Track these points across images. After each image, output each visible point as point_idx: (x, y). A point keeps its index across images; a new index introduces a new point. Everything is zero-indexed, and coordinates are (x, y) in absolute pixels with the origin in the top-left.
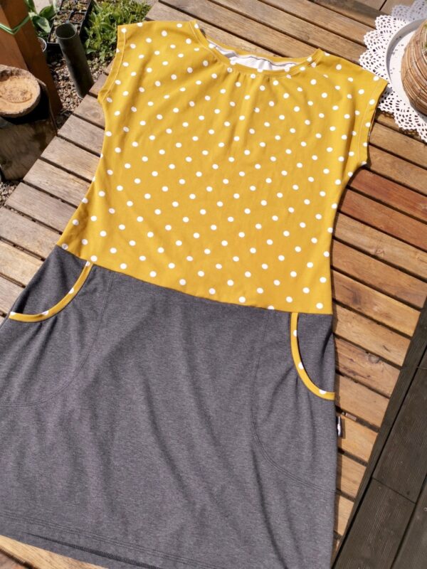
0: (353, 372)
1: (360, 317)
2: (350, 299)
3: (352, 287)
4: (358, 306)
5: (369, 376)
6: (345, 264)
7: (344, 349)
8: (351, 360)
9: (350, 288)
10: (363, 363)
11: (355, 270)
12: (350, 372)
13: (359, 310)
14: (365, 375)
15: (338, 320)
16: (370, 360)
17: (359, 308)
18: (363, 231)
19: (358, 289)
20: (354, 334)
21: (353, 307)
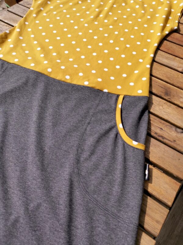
0: (162, 137)
1: (169, 104)
2: (162, 92)
3: (165, 87)
4: (168, 97)
5: (175, 141)
6: (161, 74)
7: (156, 121)
8: (161, 129)
9: (163, 87)
10: (171, 132)
11: (168, 78)
12: (159, 136)
13: (169, 100)
14: (172, 140)
15: (153, 104)
16: (176, 130)
17: (169, 98)
18: (174, 59)
19: (170, 88)
20: (164, 113)
21: (165, 97)
